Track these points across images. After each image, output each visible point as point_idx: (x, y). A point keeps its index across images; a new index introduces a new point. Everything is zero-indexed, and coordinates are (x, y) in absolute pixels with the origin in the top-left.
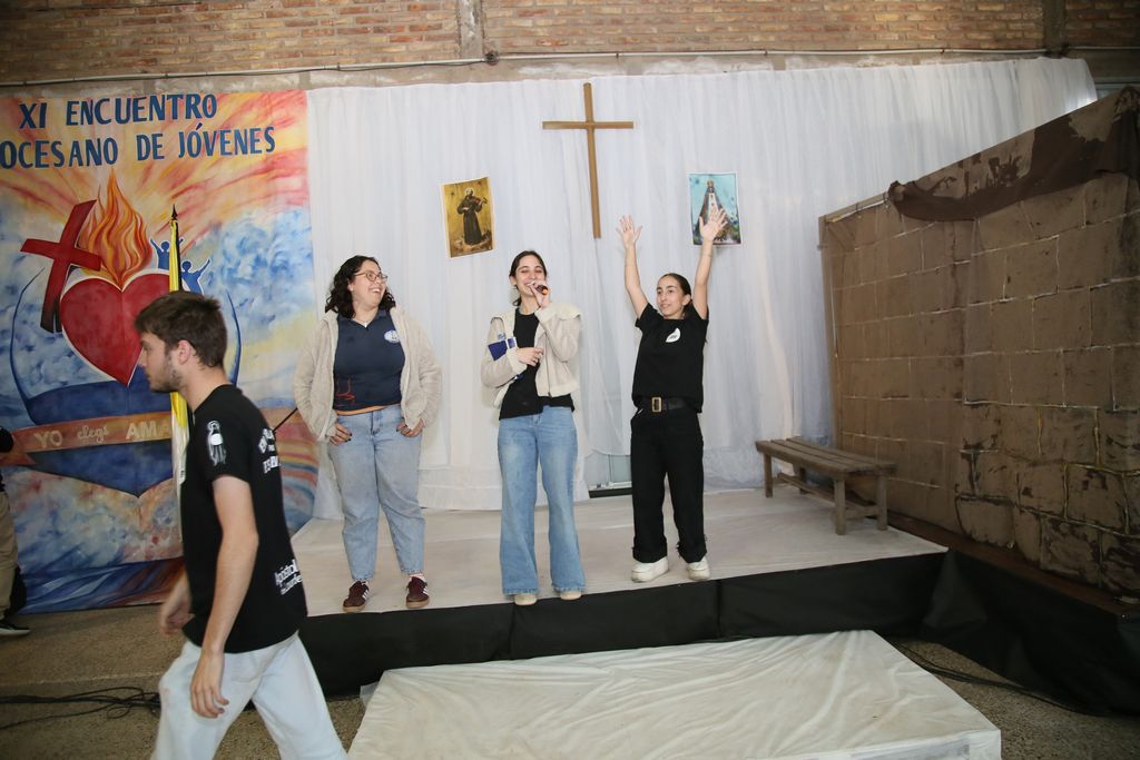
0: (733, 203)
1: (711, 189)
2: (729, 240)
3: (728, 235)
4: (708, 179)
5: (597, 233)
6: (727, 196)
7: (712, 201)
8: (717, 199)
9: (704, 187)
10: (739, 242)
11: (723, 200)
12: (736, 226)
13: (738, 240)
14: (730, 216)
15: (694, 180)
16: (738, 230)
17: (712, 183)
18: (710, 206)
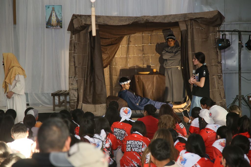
0: (61, 15)
1: (53, 10)
2: (59, 27)
3: (58, 25)
4: (52, 6)
5: (15, 22)
6: (59, 12)
7: (54, 14)
8: (55, 13)
9: (51, 9)
10: (62, 28)
11: (57, 14)
12: (61, 22)
13: (61, 27)
14: (59, 19)
15: (47, 7)
16: (62, 24)
17: (54, 8)
18: (53, 16)
